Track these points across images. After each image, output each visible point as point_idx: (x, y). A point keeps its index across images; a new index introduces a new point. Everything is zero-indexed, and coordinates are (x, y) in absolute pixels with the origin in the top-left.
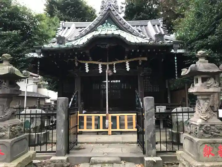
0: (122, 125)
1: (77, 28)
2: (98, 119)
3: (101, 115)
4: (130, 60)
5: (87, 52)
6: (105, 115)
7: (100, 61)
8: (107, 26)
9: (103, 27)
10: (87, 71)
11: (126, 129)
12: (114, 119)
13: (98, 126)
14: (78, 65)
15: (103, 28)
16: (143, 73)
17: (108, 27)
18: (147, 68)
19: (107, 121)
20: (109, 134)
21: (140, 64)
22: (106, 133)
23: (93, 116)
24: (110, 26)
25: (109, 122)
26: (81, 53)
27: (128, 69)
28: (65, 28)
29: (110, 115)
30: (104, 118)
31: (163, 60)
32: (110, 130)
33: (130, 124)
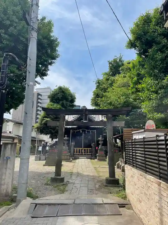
0: (87, 152)
2: (79, 150)
3: (81, 149)
6: (82, 149)
7: (80, 129)
11: (89, 154)
12: (85, 150)
13: (79, 152)
19: (83, 150)
22: (82, 154)
23: (78, 148)
25: (83, 151)
29: (84, 149)
30: (82, 150)
32: (84, 153)
33: (90, 152)
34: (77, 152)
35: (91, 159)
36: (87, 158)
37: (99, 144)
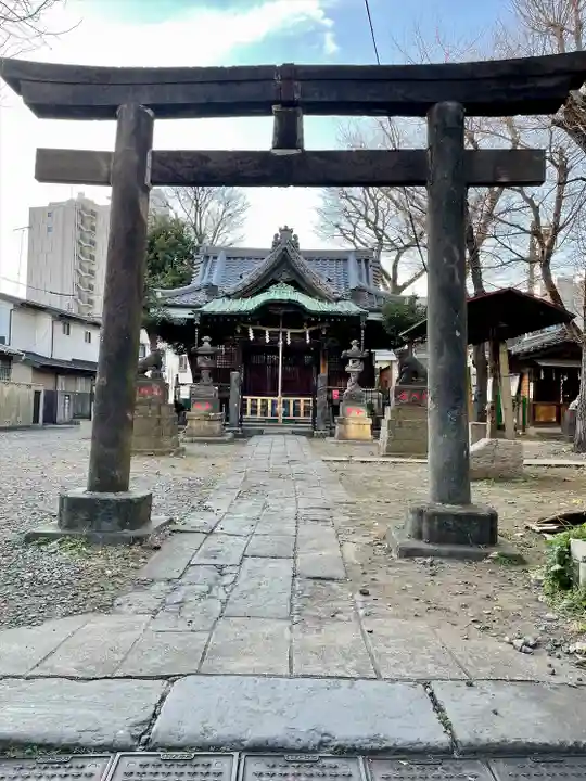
0: (296, 413)
1: (229, 258)
2: (265, 406)
3: (270, 399)
4: (313, 328)
6: (275, 398)
9: (278, 289)
10: (252, 337)
11: (302, 417)
13: (265, 414)
14: (241, 331)
17: (283, 288)
19: (277, 406)
20: (279, 422)
21: (324, 333)
23: (259, 398)
25: (280, 408)
27: (308, 341)
28: (208, 257)
29: (283, 399)
30: (274, 404)
34: (254, 412)
35: (310, 435)
36: (293, 433)
37: (347, 376)
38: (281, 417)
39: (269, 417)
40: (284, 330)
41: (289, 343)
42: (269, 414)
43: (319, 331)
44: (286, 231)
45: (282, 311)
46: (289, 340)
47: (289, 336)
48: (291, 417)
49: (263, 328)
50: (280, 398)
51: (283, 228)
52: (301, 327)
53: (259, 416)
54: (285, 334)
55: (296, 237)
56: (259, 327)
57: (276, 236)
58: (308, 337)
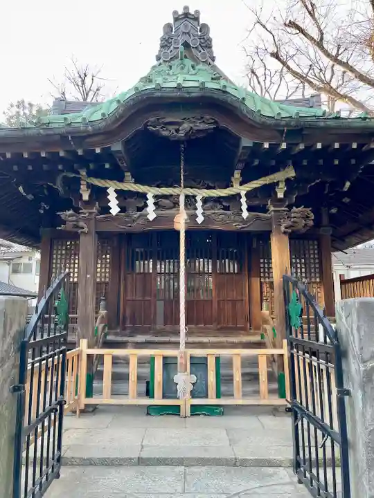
3: (158, 353)
5: (117, 147)
6: (171, 352)
8: (182, 68)
9: (171, 72)
14: (90, 196)
15: (168, 74)
16: (288, 223)
17: (185, 71)
18: (300, 209)
20: (182, 413)
21: (280, 195)
22: (175, 411)
24: (193, 67)
25: (184, 380)
26: (98, 151)
29: (188, 354)
31: (348, 184)
38: (185, 401)
39: (158, 400)
40: (190, 192)
41: (200, 219)
42: (158, 390)
43: (269, 189)
44: (187, 17)
45: (185, 125)
46: (199, 211)
47: (199, 204)
48: (212, 400)
49: (141, 188)
50: (181, 353)
51: (181, 12)
52: (228, 185)
53: (132, 398)
54: (190, 200)
55: (205, 28)
56: (130, 186)
57: (168, 27)
58: (244, 207)
